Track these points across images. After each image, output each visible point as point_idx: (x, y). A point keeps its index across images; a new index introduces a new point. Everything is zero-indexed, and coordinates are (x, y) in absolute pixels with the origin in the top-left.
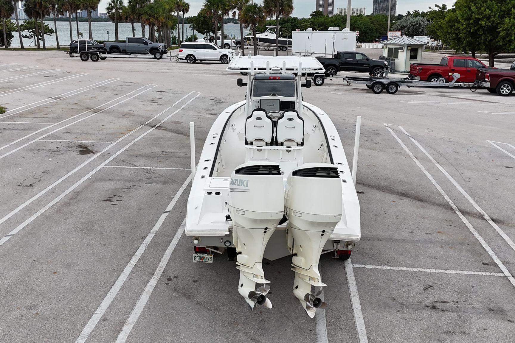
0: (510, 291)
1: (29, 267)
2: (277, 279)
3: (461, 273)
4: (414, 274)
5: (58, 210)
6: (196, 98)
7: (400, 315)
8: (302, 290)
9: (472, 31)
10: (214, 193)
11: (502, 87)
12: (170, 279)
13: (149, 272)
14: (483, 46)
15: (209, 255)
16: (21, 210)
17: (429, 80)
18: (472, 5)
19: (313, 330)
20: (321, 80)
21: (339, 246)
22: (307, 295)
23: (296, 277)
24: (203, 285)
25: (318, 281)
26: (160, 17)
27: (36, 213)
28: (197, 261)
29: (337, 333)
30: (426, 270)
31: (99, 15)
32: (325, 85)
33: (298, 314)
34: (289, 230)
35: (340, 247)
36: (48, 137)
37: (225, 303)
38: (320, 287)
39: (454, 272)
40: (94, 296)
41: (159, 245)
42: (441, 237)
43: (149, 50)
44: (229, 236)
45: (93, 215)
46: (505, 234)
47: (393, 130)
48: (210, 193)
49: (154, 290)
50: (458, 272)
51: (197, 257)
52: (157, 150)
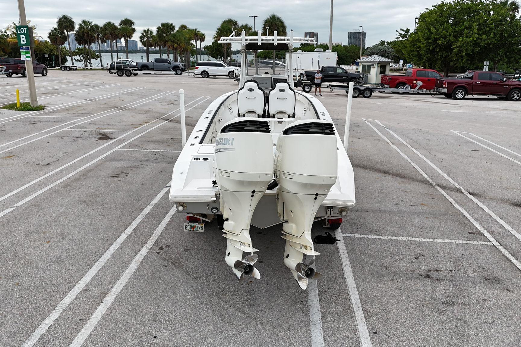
0: (502, 260)
1: (24, 236)
2: (268, 248)
3: (449, 242)
4: (403, 243)
5: (67, 185)
6: (206, 100)
7: (394, 285)
8: (293, 259)
9: (430, 49)
10: (201, 159)
11: (457, 92)
12: (161, 248)
13: (142, 241)
14: (439, 61)
15: (200, 224)
16: (32, 185)
17: (397, 87)
18: (431, 27)
19: (305, 301)
20: (309, 87)
21: (332, 212)
22: (299, 265)
23: (287, 245)
24: (194, 254)
25: (311, 250)
26: (181, 43)
27: (45, 187)
28: (188, 230)
29: (330, 304)
30: (414, 239)
31: (138, 48)
32: (312, 92)
33: (289, 283)
34: (279, 195)
35: (334, 213)
36: (74, 127)
37: (215, 272)
38: (313, 256)
39: (442, 241)
40: (82, 266)
41: (156, 216)
42: (425, 208)
43: (172, 67)
44: (216, 202)
45: (99, 189)
46: (484, 206)
47: (371, 123)
48: (197, 159)
49: (144, 259)
50: (446, 241)
51: (188, 226)
52: (166, 137)
